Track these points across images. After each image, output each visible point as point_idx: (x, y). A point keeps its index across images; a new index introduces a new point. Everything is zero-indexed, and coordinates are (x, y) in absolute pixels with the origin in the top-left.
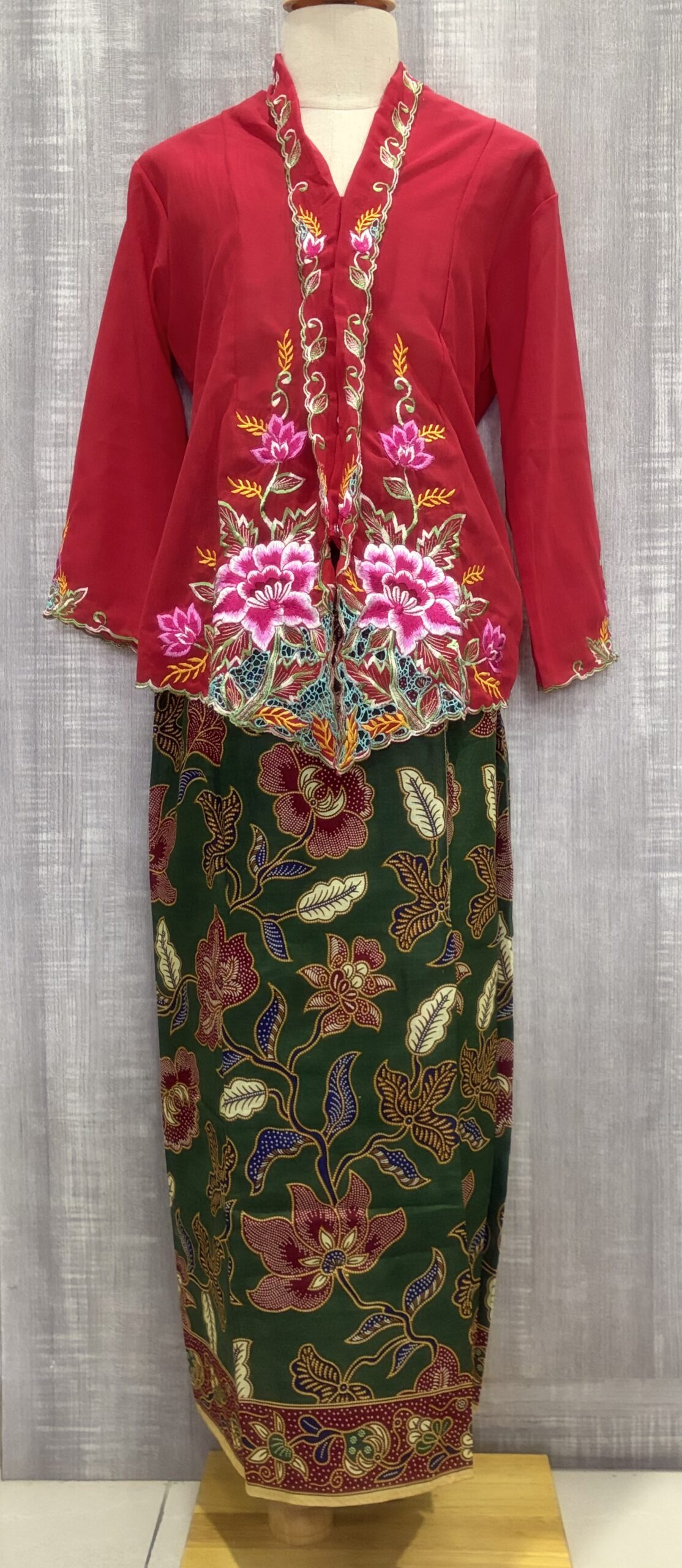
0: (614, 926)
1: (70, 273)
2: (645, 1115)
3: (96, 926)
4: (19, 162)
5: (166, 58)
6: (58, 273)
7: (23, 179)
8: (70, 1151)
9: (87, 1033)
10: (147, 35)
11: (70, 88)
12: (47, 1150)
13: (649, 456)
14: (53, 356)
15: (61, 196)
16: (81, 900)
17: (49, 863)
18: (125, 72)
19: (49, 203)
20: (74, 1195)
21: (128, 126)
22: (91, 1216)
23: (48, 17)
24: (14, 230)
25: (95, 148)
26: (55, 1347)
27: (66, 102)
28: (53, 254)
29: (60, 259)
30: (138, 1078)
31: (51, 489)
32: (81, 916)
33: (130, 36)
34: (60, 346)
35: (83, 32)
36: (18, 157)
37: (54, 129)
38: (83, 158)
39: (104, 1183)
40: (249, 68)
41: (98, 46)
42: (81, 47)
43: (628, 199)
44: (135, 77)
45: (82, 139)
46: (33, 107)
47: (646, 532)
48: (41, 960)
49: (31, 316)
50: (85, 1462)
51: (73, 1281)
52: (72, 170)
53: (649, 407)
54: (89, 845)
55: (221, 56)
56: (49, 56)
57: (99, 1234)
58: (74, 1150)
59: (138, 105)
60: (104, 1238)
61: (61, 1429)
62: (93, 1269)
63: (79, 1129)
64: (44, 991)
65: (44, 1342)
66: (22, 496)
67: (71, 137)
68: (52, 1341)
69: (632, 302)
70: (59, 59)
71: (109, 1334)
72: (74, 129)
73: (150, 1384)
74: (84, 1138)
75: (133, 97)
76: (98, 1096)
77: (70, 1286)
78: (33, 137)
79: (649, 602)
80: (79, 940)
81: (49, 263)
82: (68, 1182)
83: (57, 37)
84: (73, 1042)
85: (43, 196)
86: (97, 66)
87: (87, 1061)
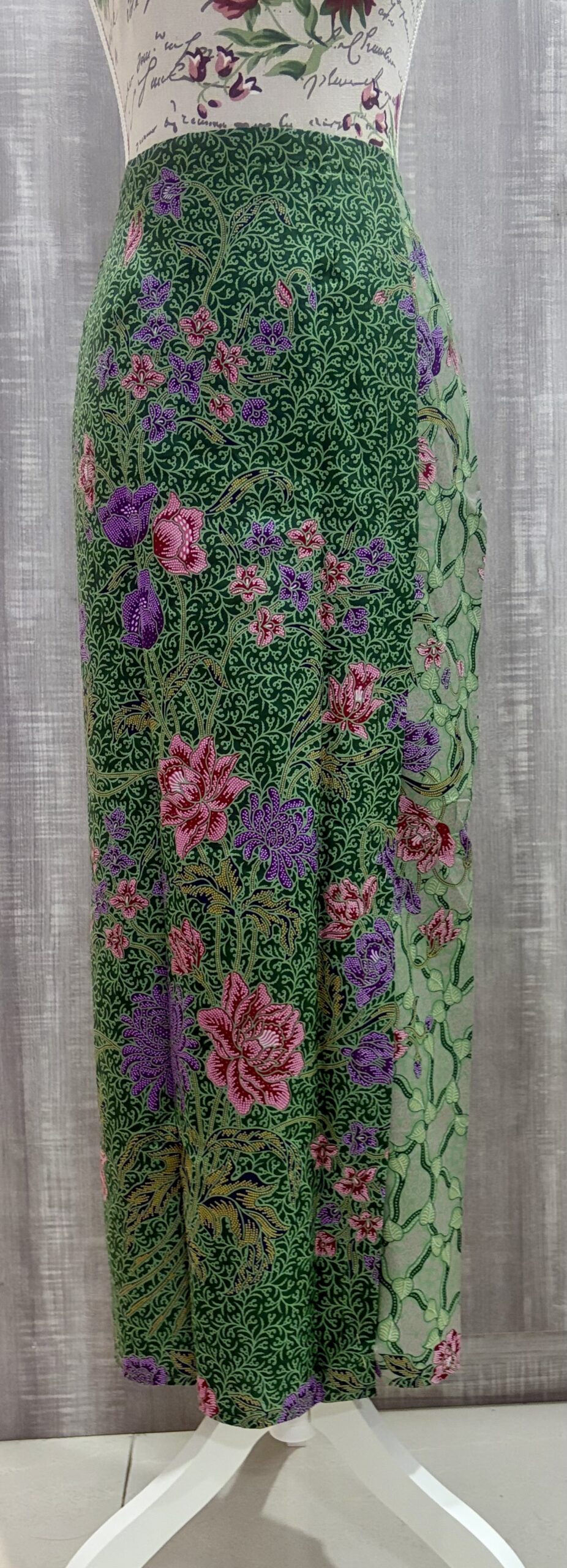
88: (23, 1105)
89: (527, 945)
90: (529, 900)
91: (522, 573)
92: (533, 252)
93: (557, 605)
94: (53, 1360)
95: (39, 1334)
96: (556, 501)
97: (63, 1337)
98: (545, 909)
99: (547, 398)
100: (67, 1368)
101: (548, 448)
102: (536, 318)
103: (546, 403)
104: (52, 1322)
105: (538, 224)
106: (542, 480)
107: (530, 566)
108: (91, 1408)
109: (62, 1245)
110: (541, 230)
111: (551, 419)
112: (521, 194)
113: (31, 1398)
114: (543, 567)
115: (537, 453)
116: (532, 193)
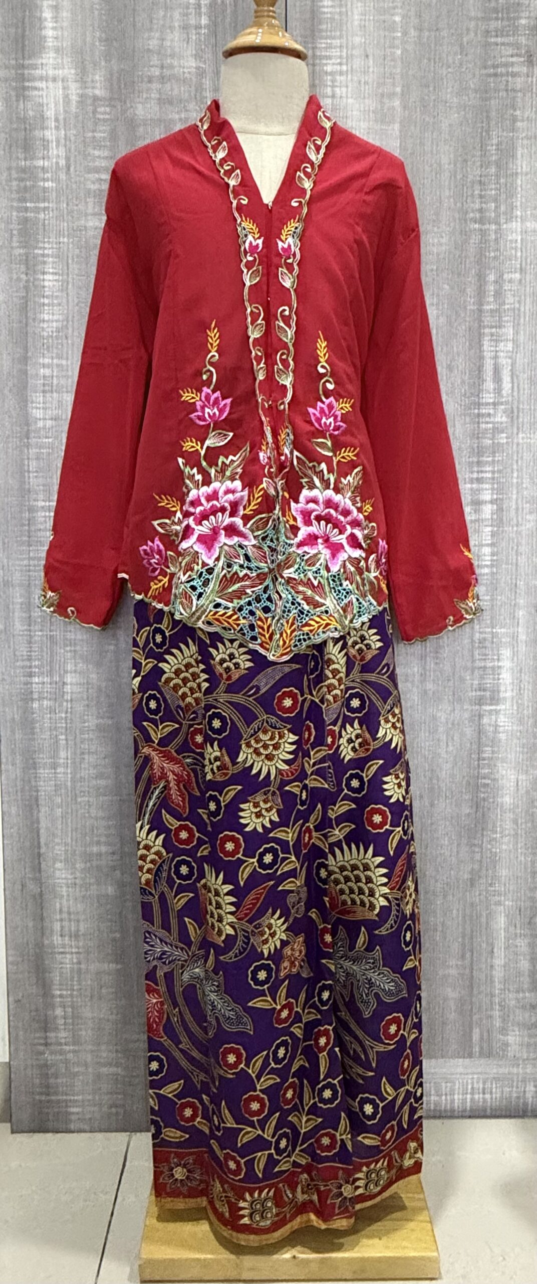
0: (450, 744)
1: (53, 263)
2: (470, 876)
3: (75, 744)
4: (16, 179)
5: (125, 102)
6: (45, 263)
7: (18, 192)
8: (58, 905)
9: (69, 820)
10: (112, 84)
11: (53, 124)
12: (41, 903)
13: (479, 405)
14: (41, 325)
15: (46, 205)
16: (64, 725)
17: (40, 699)
18: (94, 112)
19: (37, 210)
20: (61, 936)
21: (97, 153)
22: (74, 950)
23: (36, 69)
24: (11, 230)
25: (72, 169)
26: (49, 1041)
27: (50, 134)
28: (41, 248)
29: (46, 252)
30: (106, 853)
31: (40, 424)
32: (63, 737)
33: (98, 85)
34: (46, 317)
35: (63, 81)
36: (14, 175)
37: (41, 155)
38: (63, 176)
39: (82, 927)
40: (186, 111)
41: (74, 92)
42: (61, 92)
43: (467, 212)
44: (101, 117)
45: (62, 162)
46: (25, 139)
47: (475, 460)
48: (35, 768)
49: (24, 294)
50: (71, 1121)
51: (61, 996)
52: (54, 185)
53: (480, 369)
54: (69, 687)
55: (165, 101)
56: (37, 99)
57: (79, 963)
58: (61, 904)
59: (104, 138)
60: (83, 966)
61: (53, 1098)
62: (75, 988)
63: (64, 889)
64: (37, 791)
65: (39, 1038)
66: (18, 429)
67: (54, 160)
68: (46, 1038)
69: (468, 290)
70: (45, 101)
71: (86, 1034)
72: (57, 154)
73: (118, 1067)
74: (68, 895)
75: (100, 131)
76: (78, 866)
77: (58, 999)
78: (25, 160)
79: (476, 511)
80: (63, 754)
81: (38, 254)
82: (57, 926)
83: (43, 85)
84: (60, 827)
85: (33, 205)
86: (73, 108)
87: (70, 840)
88: (39, 847)
89: (485, 720)
90: (489, 681)
91: (489, 385)
92: (507, 90)
93: (521, 414)
94: (62, 1066)
95: (51, 1044)
96: (522, 320)
97: (72, 1048)
98: (502, 688)
99: (516, 225)
100: (76, 1074)
101: (515, 272)
102: (508, 152)
103: (514, 231)
104: (63, 1034)
105: (512, 64)
106: (510, 299)
107: (497, 378)
108: (96, 1109)
109: (72, 970)
110: (514, 70)
111: (519, 245)
112: (497, 36)
113: (43, 1098)
114: (509, 379)
115: (506, 276)
116: (508, 36)
